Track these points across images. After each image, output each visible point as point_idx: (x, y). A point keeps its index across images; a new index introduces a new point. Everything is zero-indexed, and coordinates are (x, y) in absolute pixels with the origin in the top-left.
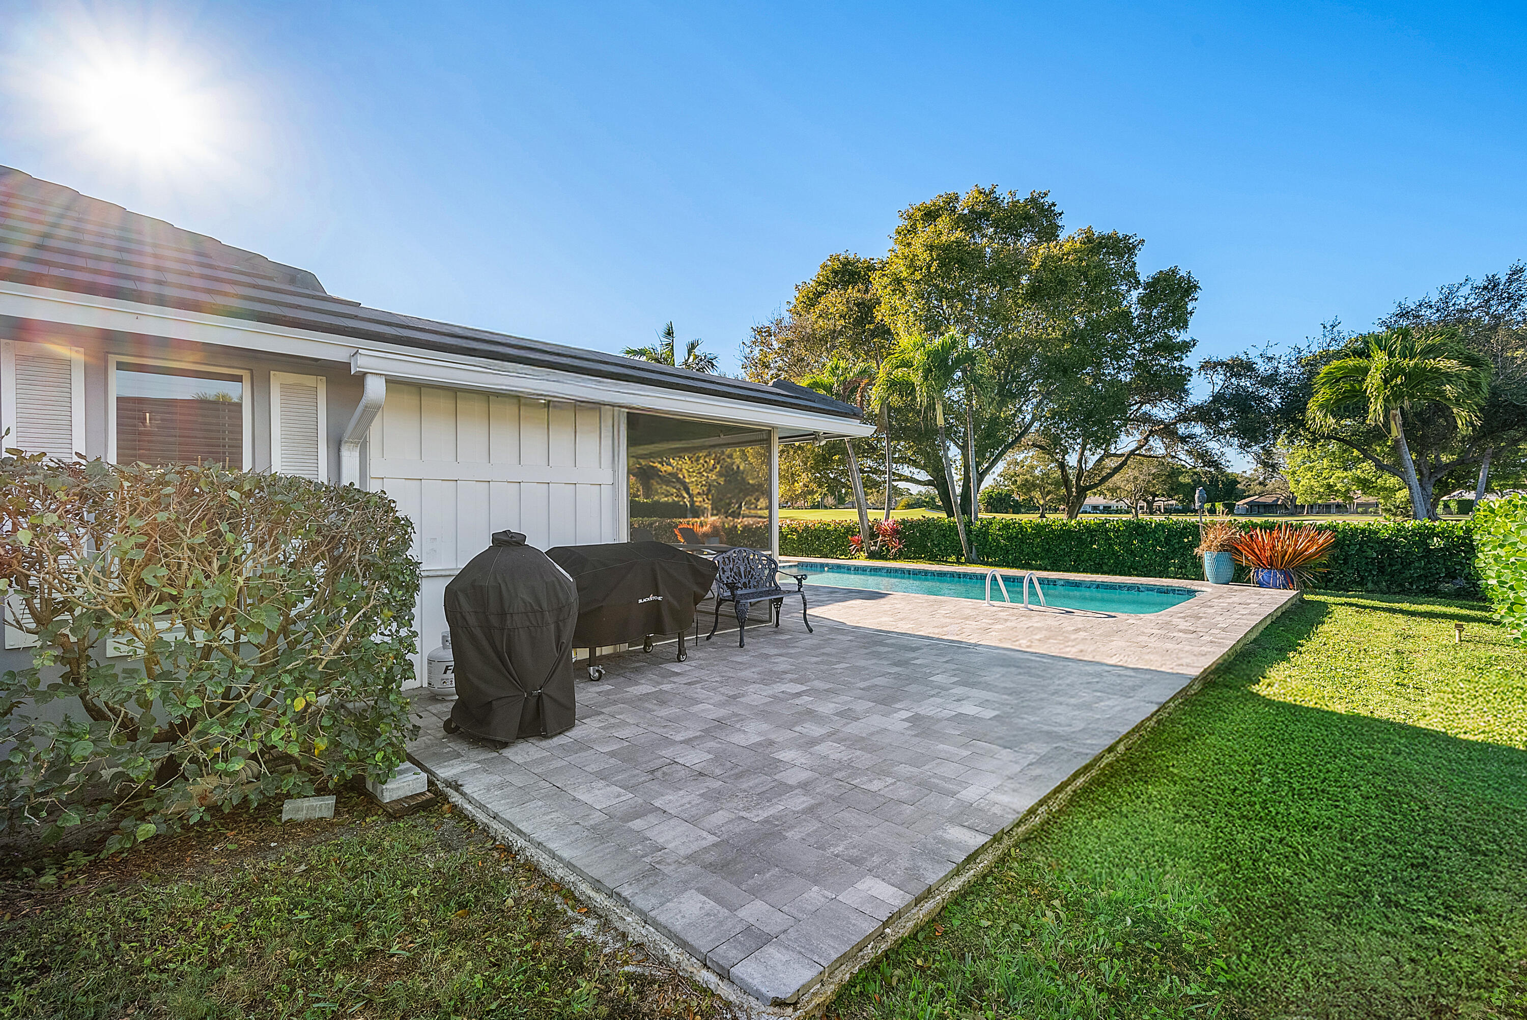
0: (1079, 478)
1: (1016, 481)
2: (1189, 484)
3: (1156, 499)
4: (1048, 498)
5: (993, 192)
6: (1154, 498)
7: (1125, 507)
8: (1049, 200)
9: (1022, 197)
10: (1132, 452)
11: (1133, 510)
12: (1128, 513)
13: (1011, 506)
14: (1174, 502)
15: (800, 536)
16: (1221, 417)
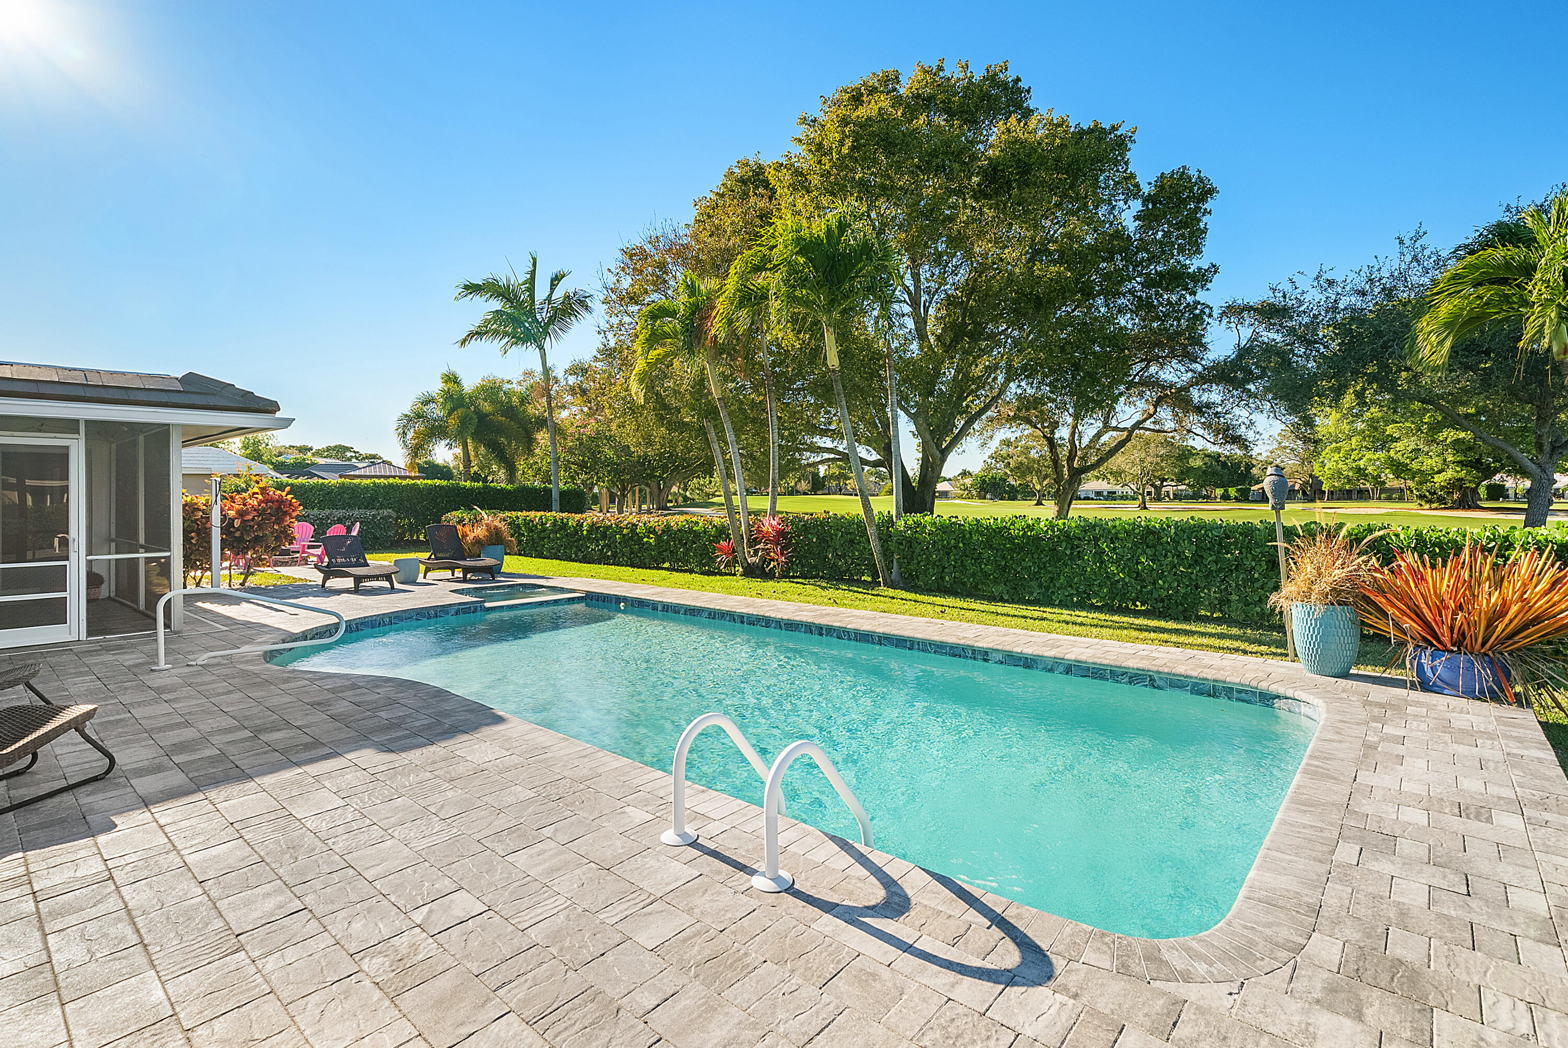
0: (1071, 459)
1: (1009, 463)
2: (1200, 467)
3: (1165, 484)
4: (1045, 483)
5: (941, 69)
6: (1162, 483)
7: (1131, 493)
8: (1011, 76)
9: (978, 74)
10: (1137, 425)
11: (1140, 497)
12: (1134, 499)
13: (1006, 492)
14: (1184, 487)
15: (659, 538)
16: (1250, 377)
